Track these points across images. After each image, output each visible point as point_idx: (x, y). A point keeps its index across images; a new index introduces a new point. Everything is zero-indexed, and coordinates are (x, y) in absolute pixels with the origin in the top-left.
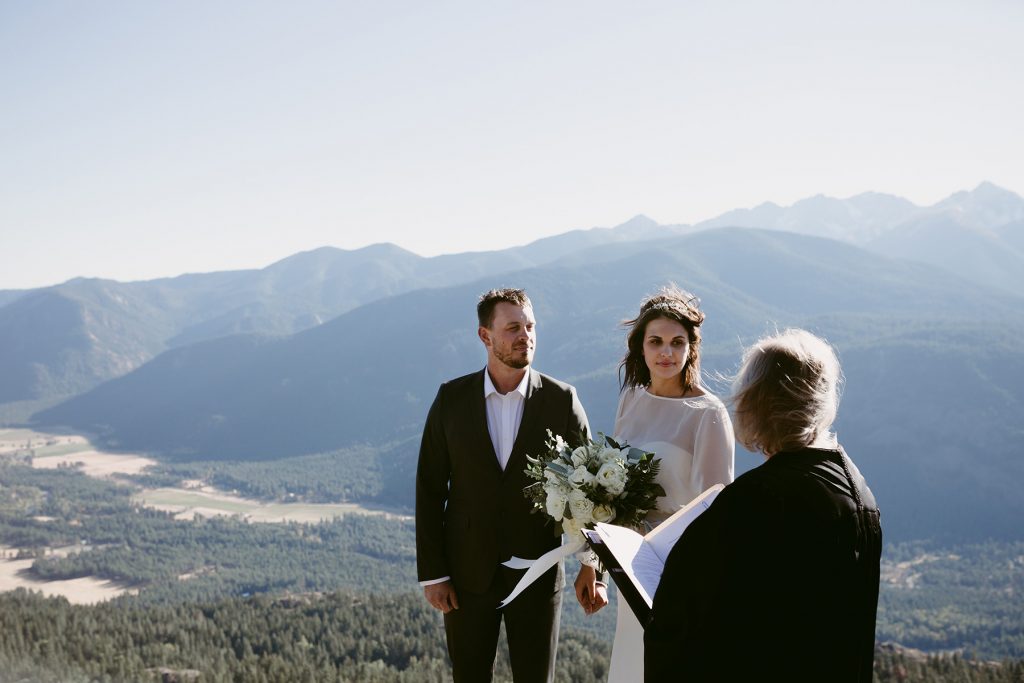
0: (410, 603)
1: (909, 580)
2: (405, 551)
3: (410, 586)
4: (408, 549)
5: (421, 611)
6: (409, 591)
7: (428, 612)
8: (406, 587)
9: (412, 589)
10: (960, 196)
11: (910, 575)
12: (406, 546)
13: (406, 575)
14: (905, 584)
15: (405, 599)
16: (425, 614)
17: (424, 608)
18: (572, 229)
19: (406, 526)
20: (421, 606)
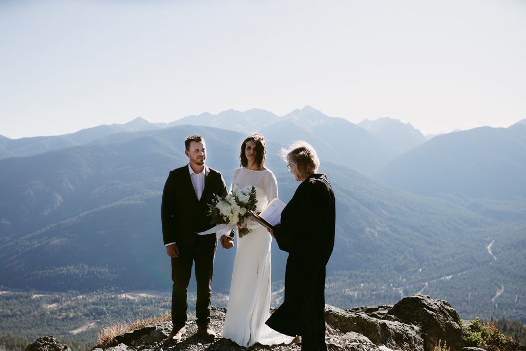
0: (7, 342)
1: (277, 300)
2: (3, 312)
3: (6, 332)
4: (5, 311)
5: (15, 347)
6: (6, 335)
7: (18, 346)
8: (4, 333)
9: (8, 334)
10: (296, 112)
11: (278, 298)
12: (3, 309)
13: (4, 326)
14: (275, 302)
15: (3, 340)
16: (16, 347)
17: (16, 344)
18: (101, 124)
19: (3, 297)
20: (14, 344)
